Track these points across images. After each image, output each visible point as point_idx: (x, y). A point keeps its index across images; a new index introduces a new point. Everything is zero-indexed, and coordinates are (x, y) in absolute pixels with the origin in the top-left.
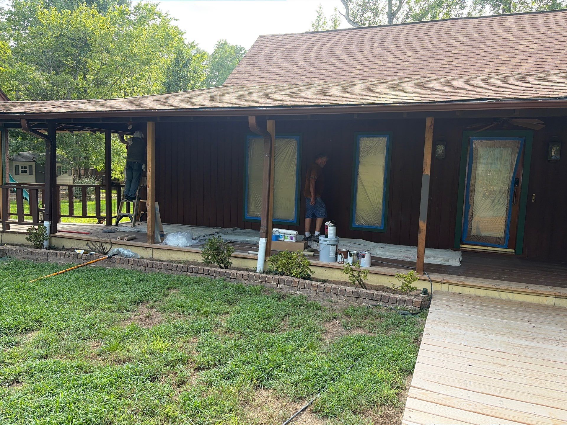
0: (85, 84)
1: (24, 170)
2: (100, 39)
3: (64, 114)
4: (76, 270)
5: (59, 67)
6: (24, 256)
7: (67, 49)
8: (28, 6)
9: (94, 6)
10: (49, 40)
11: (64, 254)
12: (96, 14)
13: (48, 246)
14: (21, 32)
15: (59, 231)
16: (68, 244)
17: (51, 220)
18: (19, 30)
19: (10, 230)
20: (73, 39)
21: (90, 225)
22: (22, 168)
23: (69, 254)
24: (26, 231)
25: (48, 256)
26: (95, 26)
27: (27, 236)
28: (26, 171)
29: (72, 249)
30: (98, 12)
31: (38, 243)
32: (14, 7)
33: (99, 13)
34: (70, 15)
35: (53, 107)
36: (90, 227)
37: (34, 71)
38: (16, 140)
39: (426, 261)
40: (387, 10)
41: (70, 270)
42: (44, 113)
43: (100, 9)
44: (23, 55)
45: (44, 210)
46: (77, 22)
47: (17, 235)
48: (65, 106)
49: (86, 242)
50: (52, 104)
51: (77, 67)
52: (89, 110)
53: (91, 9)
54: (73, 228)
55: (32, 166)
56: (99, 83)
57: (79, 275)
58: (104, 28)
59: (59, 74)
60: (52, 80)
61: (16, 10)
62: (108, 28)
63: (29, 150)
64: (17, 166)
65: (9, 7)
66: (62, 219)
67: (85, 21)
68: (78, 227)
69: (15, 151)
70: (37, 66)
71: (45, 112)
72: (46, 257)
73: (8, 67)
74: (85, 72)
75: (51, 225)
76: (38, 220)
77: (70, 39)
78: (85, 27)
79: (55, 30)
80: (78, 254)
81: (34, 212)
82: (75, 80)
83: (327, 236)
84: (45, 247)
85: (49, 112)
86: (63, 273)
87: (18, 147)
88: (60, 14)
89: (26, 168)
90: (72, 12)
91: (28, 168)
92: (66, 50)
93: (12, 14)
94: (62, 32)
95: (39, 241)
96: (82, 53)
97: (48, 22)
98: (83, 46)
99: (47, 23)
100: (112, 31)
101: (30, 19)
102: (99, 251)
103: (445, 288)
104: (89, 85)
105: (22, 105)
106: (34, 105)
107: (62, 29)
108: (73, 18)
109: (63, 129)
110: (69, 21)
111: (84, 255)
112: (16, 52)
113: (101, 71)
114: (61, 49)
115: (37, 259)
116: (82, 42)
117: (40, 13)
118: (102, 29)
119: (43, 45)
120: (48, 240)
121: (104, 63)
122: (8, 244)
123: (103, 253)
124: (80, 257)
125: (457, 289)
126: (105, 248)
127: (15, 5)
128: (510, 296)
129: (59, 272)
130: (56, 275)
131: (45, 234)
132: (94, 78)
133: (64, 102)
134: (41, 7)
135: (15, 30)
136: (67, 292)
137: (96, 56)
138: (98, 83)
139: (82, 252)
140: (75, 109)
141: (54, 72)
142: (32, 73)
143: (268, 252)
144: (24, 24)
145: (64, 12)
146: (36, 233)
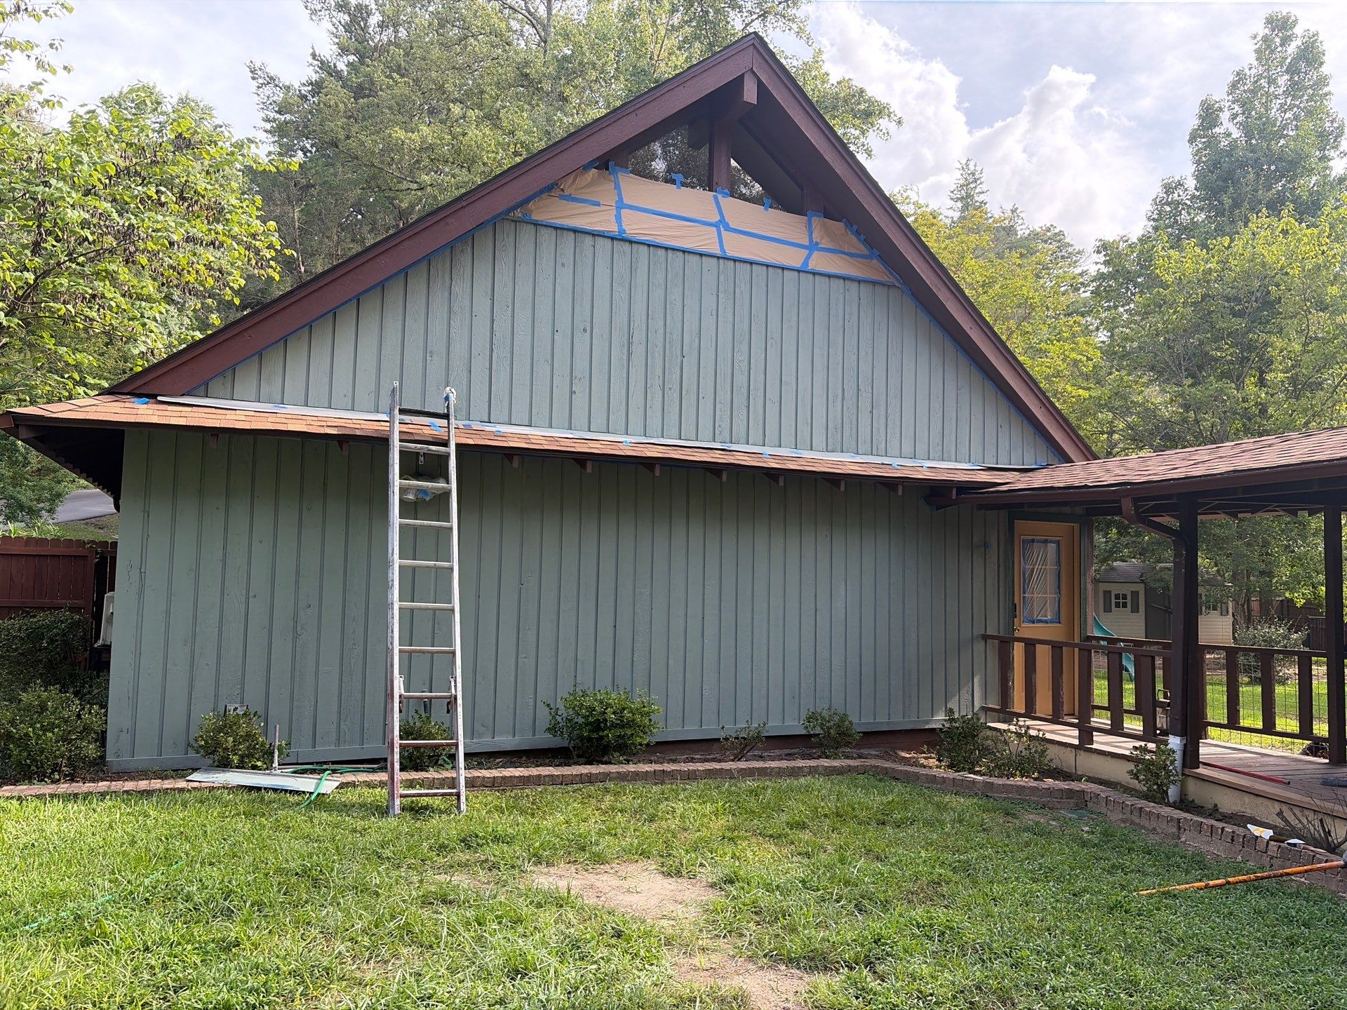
0: (1263, 395)
1: (1121, 601)
2: (1303, 283)
3: (1218, 479)
4: (1253, 886)
5: (1200, 368)
6: (1124, 817)
7: (1220, 325)
8: (1135, 255)
9: (1287, 211)
10: (1179, 314)
11: (1220, 831)
12: (1291, 229)
13: (1178, 801)
14: (1121, 309)
15: (1205, 764)
16: (1228, 802)
17: (1186, 735)
18: (1116, 307)
19: (1095, 746)
20: (1237, 299)
21: (1283, 757)
22: (1117, 597)
23: (1233, 832)
24: (1127, 753)
25: (1179, 828)
26: (1290, 256)
27: (1131, 766)
28: (1125, 605)
29: (1241, 820)
30: (1296, 220)
31: (1155, 787)
32: (1109, 263)
33: (1300, 223)
34: (1229, 247)
35: (1192, 462)
36: (1284, 762)
37: (1146, 385)
38: (1105, 536)
41: (1237, 883)
42: (1171, 479)
43: (1301, 214)
44: (1123, 357)
45: (1169, 705)
46: (1244, 259)
47: (1109, 759)
48: (1221, 457)
49: (1277, 807)
50: (1190, 455)
51: (1243, 361)
52: (1283, 462)
53: (1279, 221)
54: (1240, 759)
55: (1138, 592)
56: (1300, 387)
57: (1263, 903)
58: (1312, 254)
59: (1199, 384)
60: (1185, 399)
61: (1111, 269)
62: (1323, 252)
63: (1134, 558)
64: (1107, 594)
65: (1099, 266)
66: (1212, 731)
67: (1263, 251)
68: (1252, 758)
69: (1104, 561)
70: (1152, 374)
71: (1175, 476)
72: (1174, 830)
73: (1093, 386)
74: (1265, 365)
75: (1185, 745)
76: (1155, 728)
77: (1228, 300)
78: (1264, 265)
79: (1192, 289)
80: (1257, 837)
81: (1145, 707)
82: (1238, 390)
84: (1171, 800)
85: (1182, 476)
86: (1220, 886)
87: (1111, 552)
88: (1205, 250)
89: (1125, 597)
90: (1232, 240)
91: (1129, 597)
92: (1217, 327)
93: (1104, 279)
94: (1209, 288)
95: (1157, 784)
96: (1255, 325)
97: (1178, 274)
98: (1259, 308)
99: (1175, 278)
100: (1334, 256)
101: (1139, 280)
102: (1315, 839)
104: (1272, 396)
105: (1122, 466)
106: (1149, 463)
107: (1208, 282)
108: (1236, 253)
109: (1213, 510)
110: (1224, 262)
111: (1272, 843)
112: (1108, 352)
113: (1306, 358)
114: (1206, 326)
115: (1154, 829)
116: (1256, 301)
117: (1161, 261)
118: (1308, 258)
119: (1167, 327)
120: (1179, 784)
121: (1311, 338)
122: (1091, 780)
123: (1325, 846)
124: (1262, 847)
126: (1333, 834)
127: (1111, 259)
129: (1211, 883)
130: (1201, 889)
131: (1171, 768)
132: (1288, 377)
133: (1217, 447)
134: (1163, 248)
135: (1109, 308)
136: (1234, 947)
137: (1291, 326)
138: (1295, 388)
139: (1267, 834)
140: (1245, 463)
141: (1190, 381)
142: (1142, 391)
144: (1127, 292)
145: (1212, 244)
146: (1151, 762)
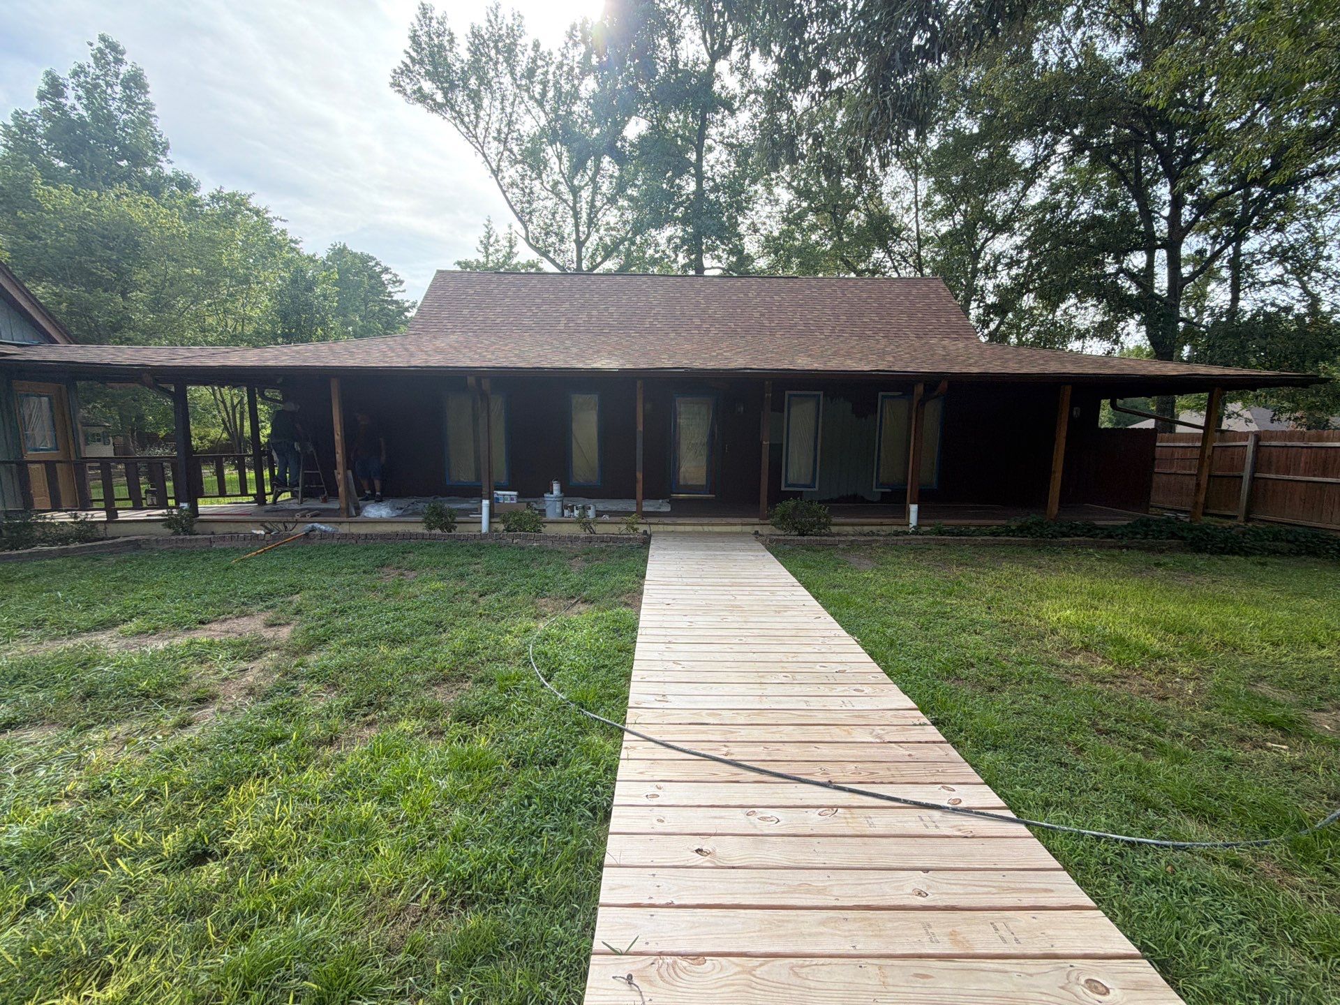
11: (237, 537)
15: (202, 514)
17: (190, 501)
19: (119, 519)
23: (244, 536)
39: (644, 509)
40: (574, 237)
41: (268, 549)
49: (250, 525)
75: (190, 506)
80: (258, 535)
83: (552, 493)
95: (182, 527)
103: (661, 528)
111: (267, 535)
125: (671, 528)
126: (288, 527)
128: (710, 528)
130: (257, 554)
139: (263, 532)
143: (492, 515)
